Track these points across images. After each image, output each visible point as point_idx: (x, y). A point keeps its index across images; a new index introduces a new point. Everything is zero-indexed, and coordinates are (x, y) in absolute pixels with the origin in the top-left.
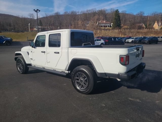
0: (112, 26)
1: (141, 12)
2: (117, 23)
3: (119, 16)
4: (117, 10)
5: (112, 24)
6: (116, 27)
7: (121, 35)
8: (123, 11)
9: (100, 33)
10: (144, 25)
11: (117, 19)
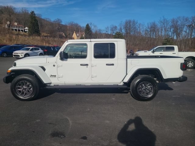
0: (29, 30)
1: (59, 20)
2: (35, 28)
3: (35, 19)
4: (33, 12)
5: (27, 28)
6: (34, 33)
7: (44, 44)
8: (38, 14)
9: (17, 39)
10: (64, 34)
11: (34, 23)
